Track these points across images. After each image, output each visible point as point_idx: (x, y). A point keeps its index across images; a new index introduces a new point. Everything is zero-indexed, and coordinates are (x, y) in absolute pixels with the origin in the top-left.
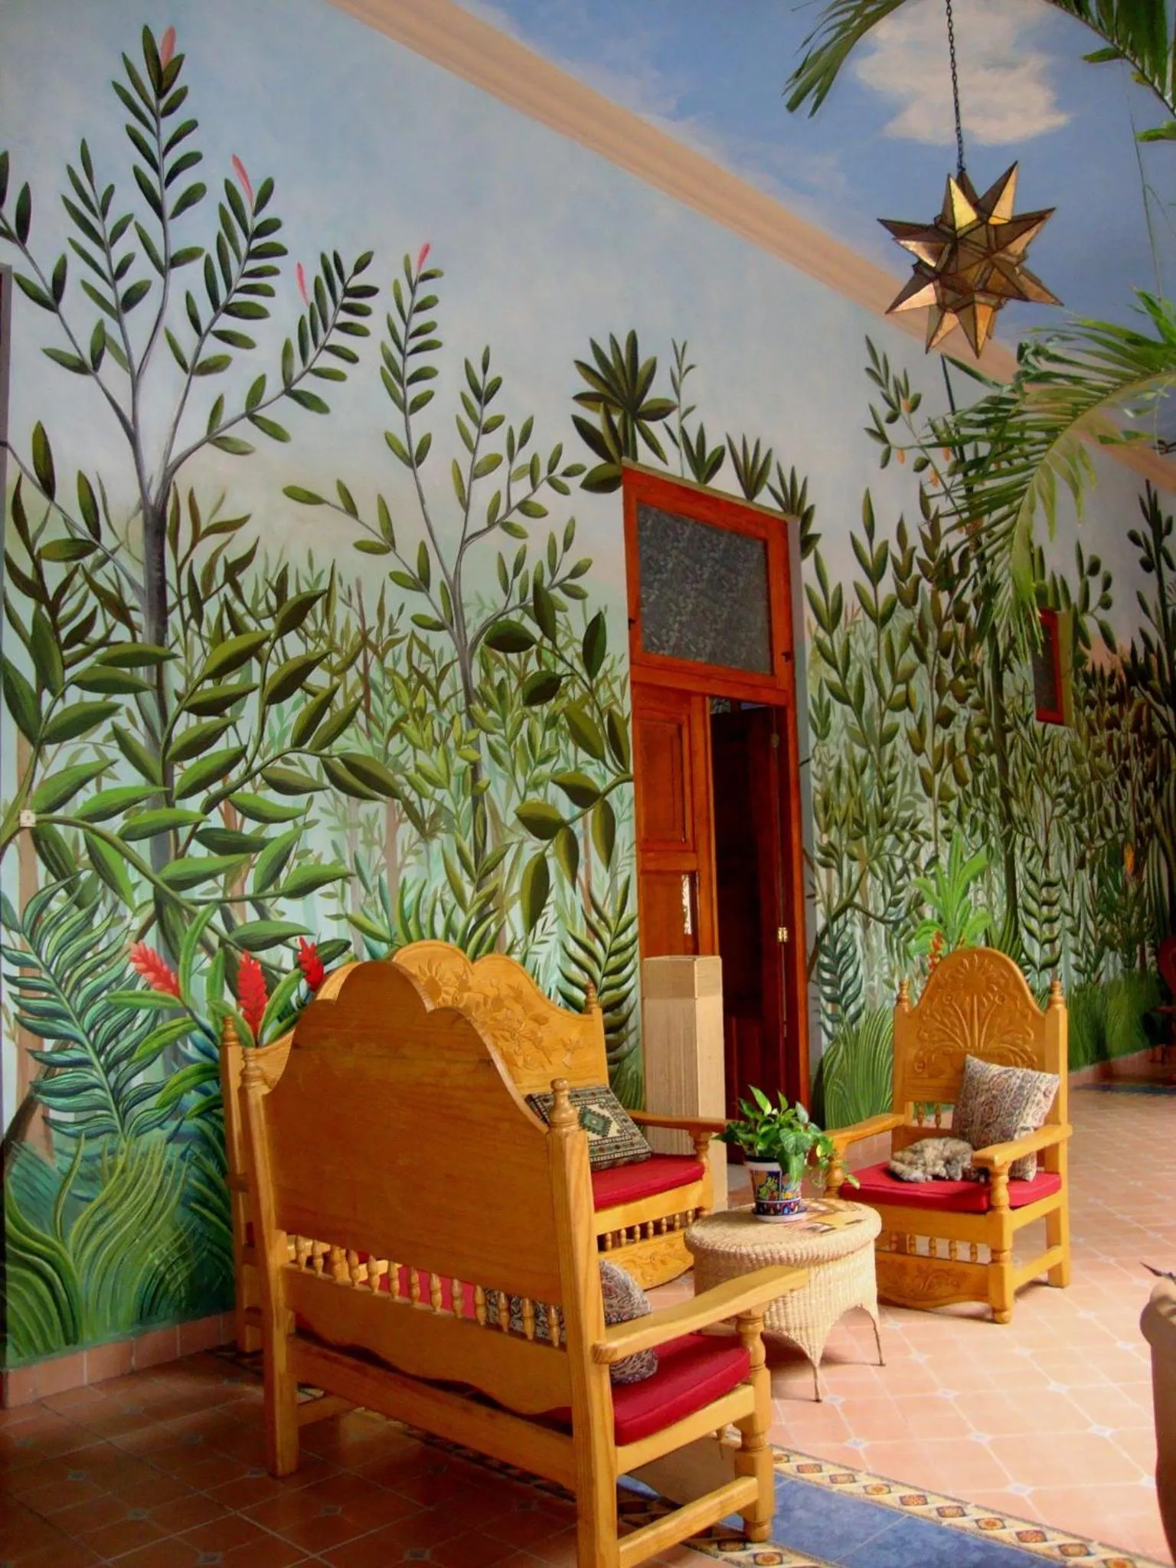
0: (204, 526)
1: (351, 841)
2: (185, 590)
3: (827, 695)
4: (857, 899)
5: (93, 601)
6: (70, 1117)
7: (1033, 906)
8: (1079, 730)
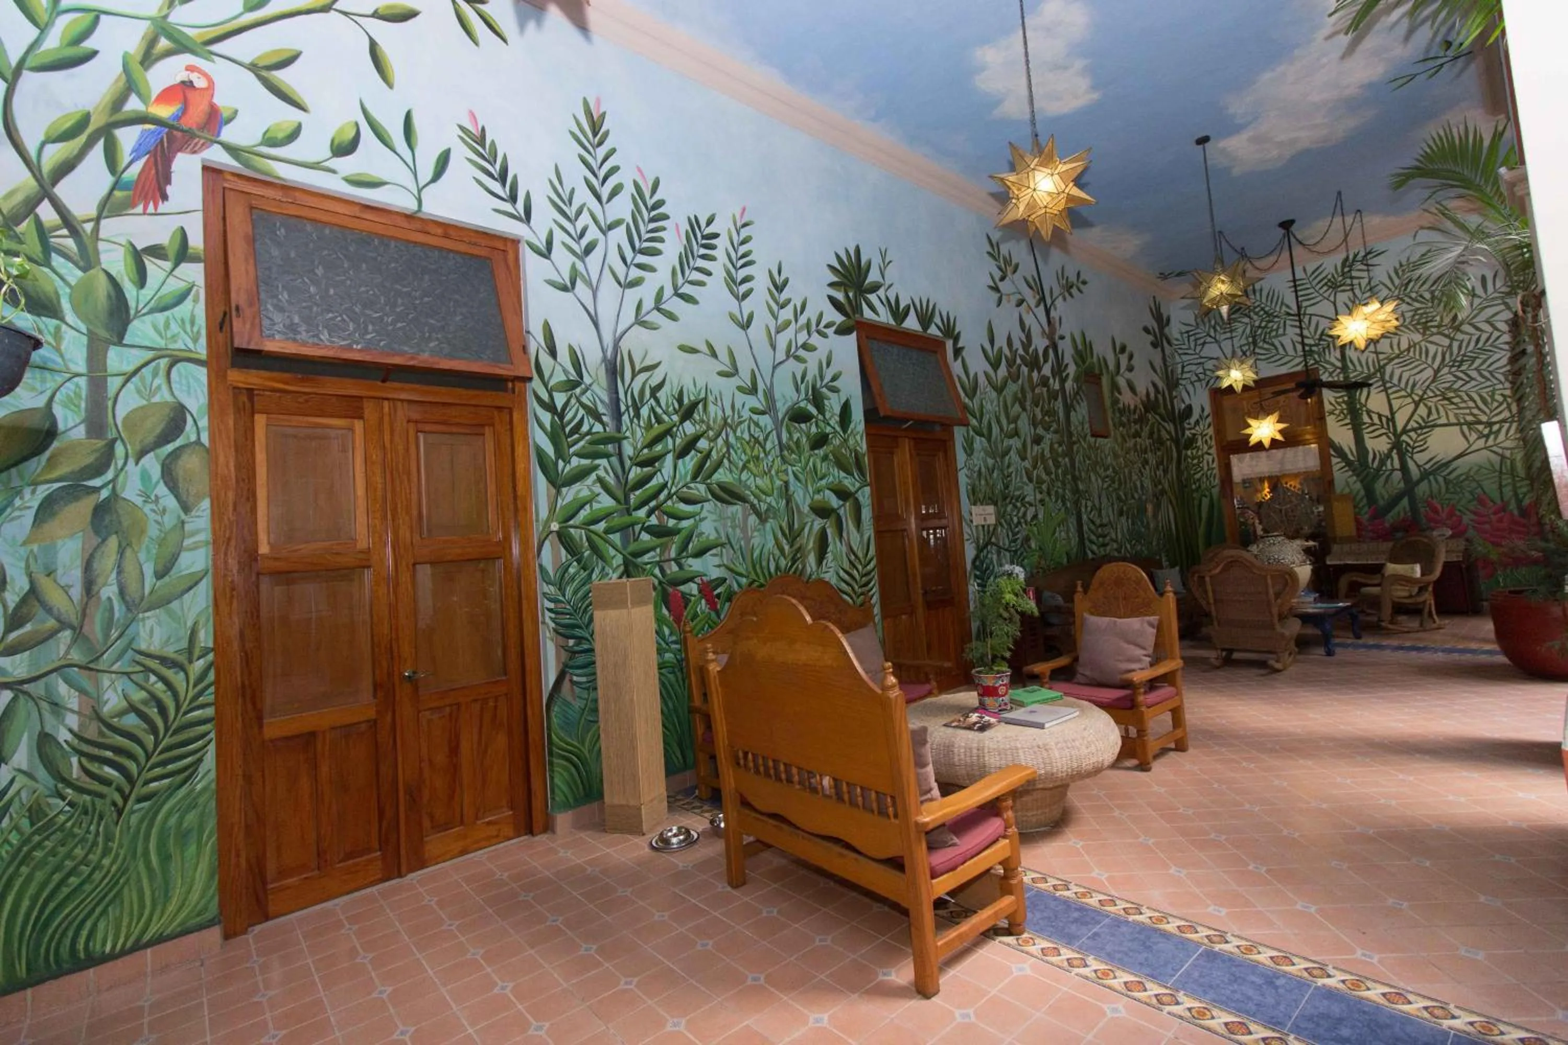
0: (637, 368)
1: (725, 526)
2: (630, 403)
3: (971, 433)
4: (993, 540)
5: (582, 412)
6: (584, 679)
7: (1093, 537)
8: (1116, 440)
